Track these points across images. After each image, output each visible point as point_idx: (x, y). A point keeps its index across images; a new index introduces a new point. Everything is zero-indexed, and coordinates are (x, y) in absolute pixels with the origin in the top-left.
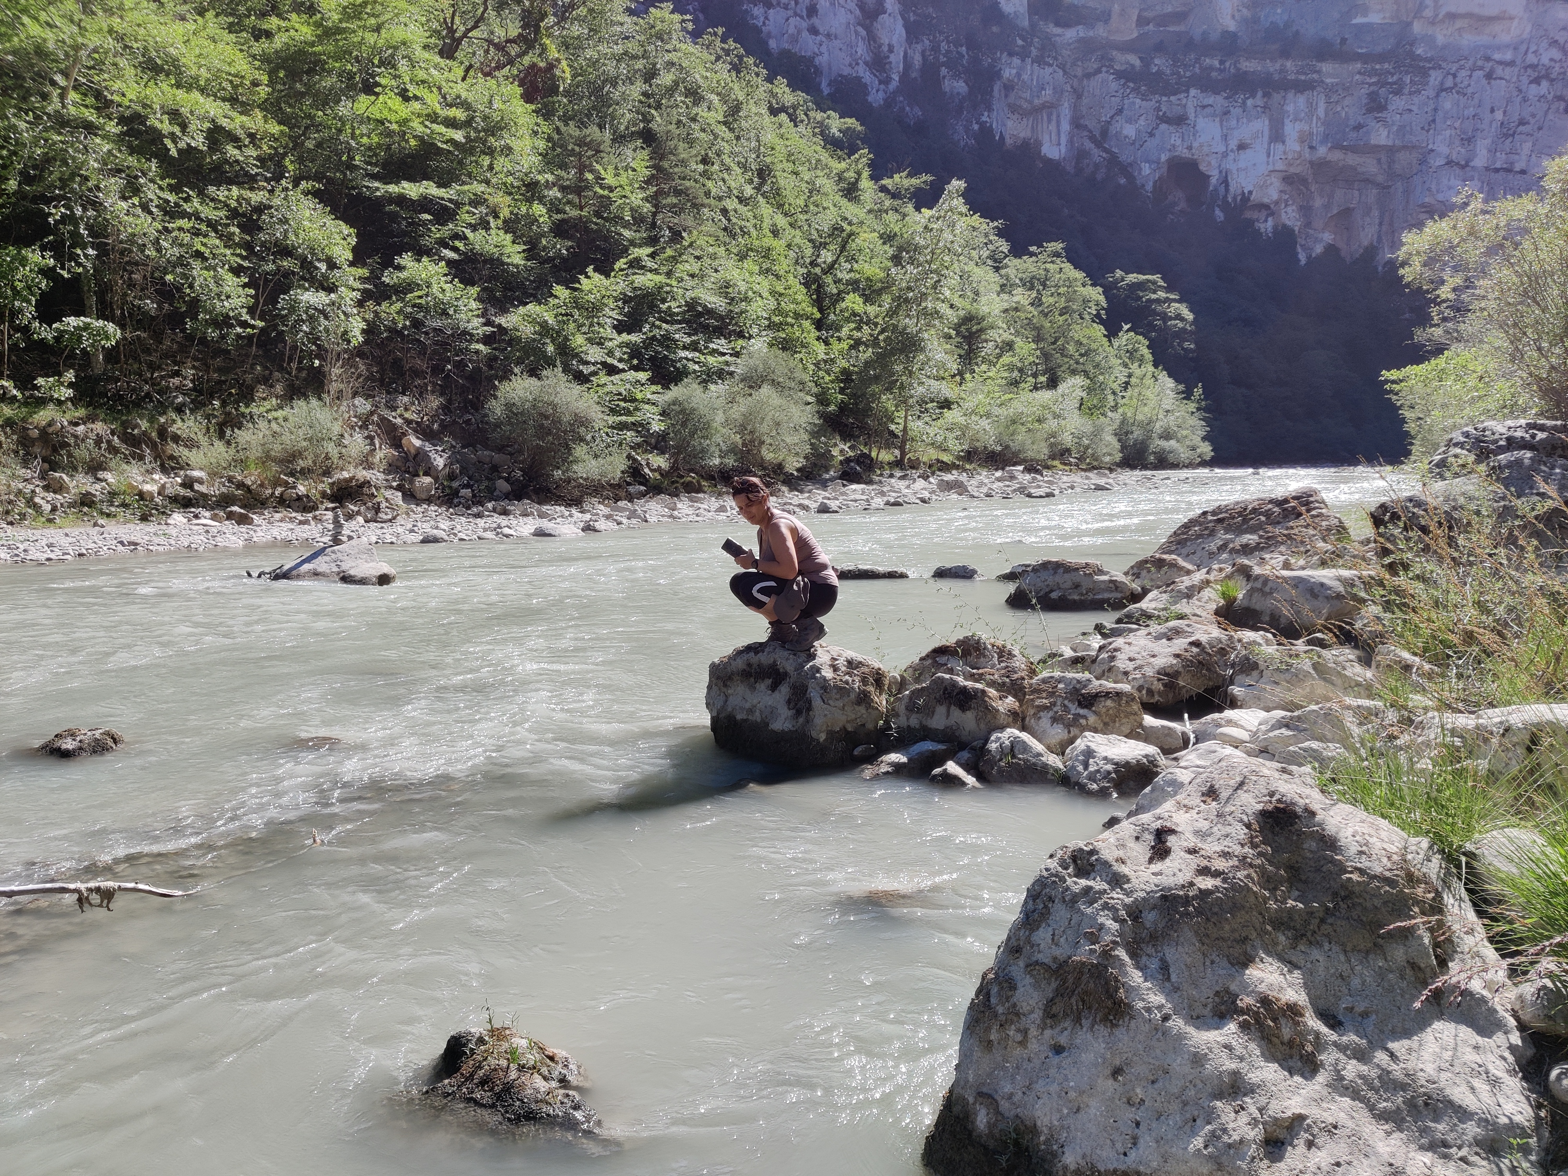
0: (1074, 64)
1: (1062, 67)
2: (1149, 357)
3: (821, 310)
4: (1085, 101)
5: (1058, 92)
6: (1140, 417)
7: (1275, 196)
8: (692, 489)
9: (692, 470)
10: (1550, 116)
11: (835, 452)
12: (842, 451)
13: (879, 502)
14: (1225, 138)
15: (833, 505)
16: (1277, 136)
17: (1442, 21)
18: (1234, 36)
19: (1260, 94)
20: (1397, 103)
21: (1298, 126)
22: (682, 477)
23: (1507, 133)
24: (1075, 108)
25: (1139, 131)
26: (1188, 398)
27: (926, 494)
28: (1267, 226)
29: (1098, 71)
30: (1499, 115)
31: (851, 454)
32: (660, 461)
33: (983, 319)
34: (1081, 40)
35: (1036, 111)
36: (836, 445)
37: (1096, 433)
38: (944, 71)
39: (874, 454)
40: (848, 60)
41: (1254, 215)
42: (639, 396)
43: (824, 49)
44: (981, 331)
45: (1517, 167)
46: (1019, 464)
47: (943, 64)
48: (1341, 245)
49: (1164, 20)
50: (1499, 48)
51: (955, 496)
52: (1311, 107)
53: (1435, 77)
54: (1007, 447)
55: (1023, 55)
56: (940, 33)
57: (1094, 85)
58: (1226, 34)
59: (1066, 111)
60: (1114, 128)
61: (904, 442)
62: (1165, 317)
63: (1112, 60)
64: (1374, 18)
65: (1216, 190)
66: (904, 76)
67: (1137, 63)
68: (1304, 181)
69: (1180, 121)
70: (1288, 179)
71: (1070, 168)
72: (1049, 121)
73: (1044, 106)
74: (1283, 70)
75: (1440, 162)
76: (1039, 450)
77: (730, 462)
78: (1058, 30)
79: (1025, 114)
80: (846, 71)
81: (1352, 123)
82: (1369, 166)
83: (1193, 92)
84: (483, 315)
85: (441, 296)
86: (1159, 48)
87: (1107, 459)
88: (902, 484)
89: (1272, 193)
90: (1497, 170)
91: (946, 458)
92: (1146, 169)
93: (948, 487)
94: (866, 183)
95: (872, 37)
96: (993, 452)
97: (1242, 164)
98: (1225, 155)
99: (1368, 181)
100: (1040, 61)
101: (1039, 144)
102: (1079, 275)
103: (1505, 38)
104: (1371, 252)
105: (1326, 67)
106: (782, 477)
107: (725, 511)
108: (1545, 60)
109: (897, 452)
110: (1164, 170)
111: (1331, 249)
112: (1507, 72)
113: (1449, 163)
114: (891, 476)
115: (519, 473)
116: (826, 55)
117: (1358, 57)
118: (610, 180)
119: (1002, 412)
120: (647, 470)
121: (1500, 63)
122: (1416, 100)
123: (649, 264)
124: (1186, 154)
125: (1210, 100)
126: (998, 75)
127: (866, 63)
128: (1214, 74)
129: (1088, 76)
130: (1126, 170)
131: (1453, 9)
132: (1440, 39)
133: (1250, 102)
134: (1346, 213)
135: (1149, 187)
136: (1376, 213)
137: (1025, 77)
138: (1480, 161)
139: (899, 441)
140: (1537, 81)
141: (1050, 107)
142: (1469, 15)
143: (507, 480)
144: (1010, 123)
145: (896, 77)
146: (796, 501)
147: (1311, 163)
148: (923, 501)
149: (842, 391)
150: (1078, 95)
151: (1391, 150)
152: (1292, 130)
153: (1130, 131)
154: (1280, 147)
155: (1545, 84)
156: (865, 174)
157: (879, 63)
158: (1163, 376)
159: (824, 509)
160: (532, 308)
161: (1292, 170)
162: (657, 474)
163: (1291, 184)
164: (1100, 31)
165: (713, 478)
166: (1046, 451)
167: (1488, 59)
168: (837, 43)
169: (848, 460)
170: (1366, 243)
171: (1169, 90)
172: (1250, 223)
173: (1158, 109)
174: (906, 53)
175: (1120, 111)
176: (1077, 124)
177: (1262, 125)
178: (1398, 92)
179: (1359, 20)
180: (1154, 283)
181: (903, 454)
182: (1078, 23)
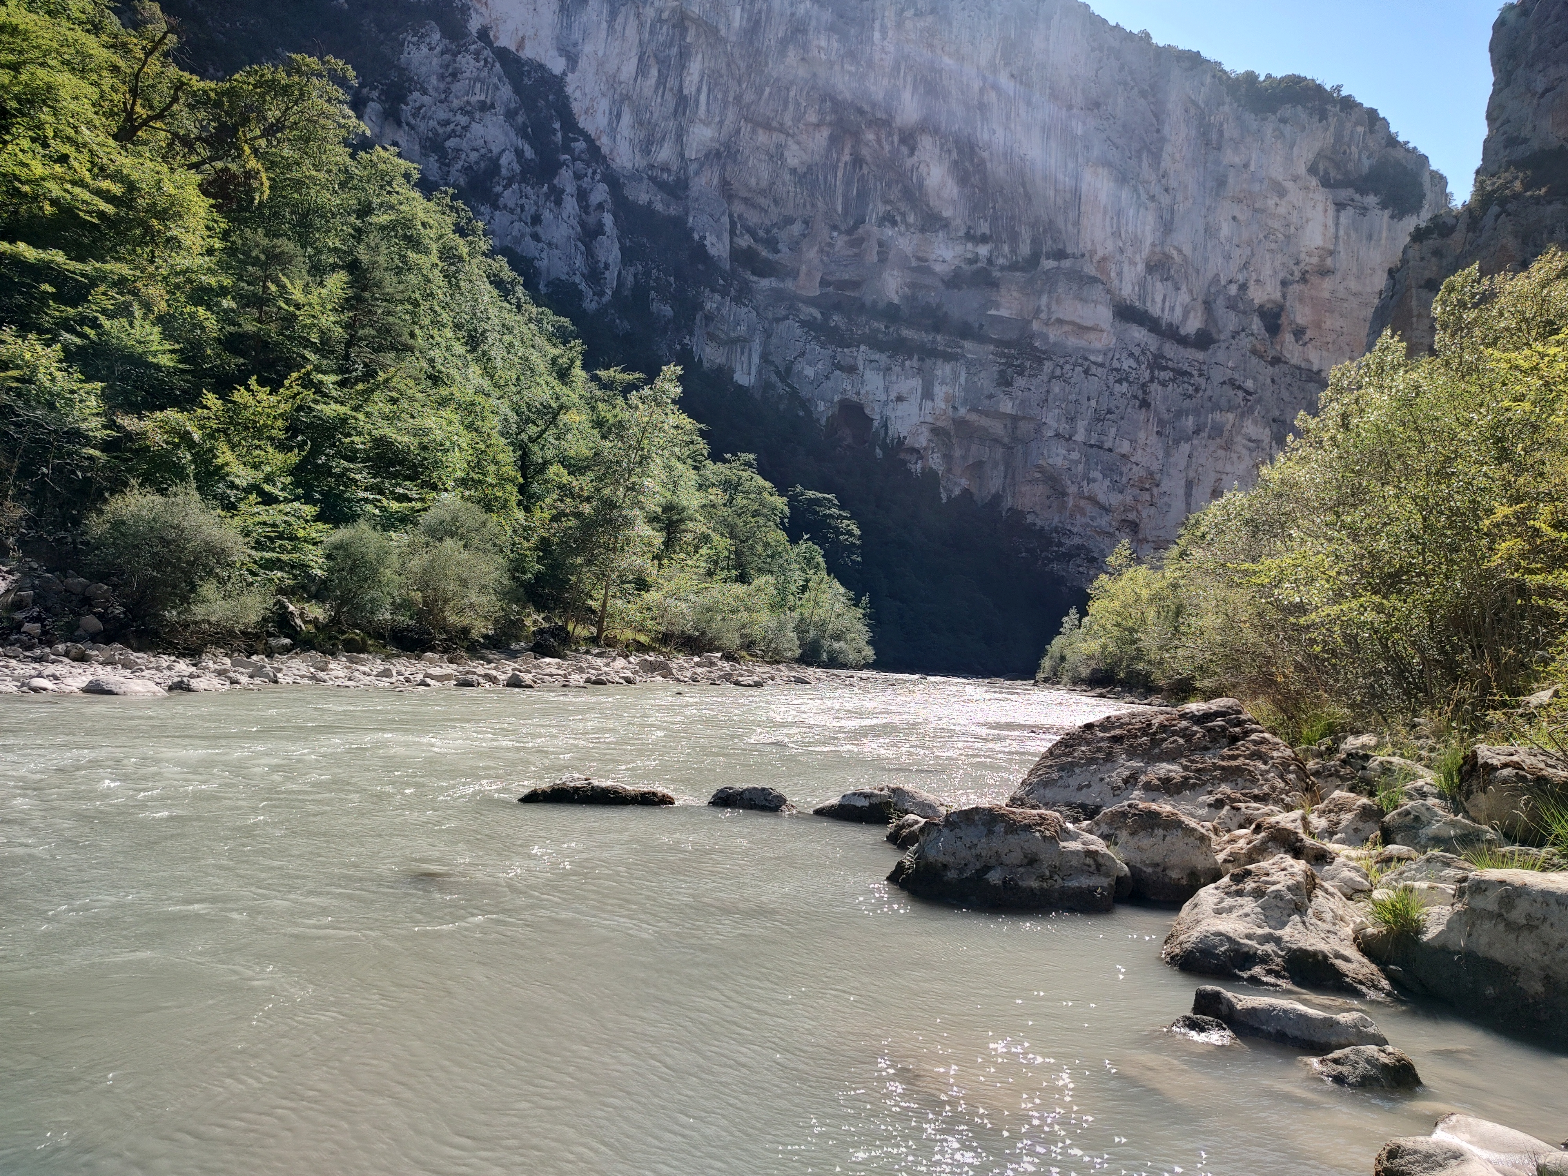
0: (766, 308)
1: (756, 309)
2: (823, 565)
3: (524, 476)
4: (774, 341)
5: (751, 329)
6: (816, 618)
7: (924, 444)
8: (354, 648)
9: (356, 626)
10: (1129, 410)
11: (528, 622)
12: (535, 622)
13: (576, 678)
14: (887, 389)
15: (527, 678)
16: (928, 394)
17: (1053, 324)
18: (897, 307)
19: (916, 357)
20: (1020, 382)
21: (945, 388)
22: (343, 633)
23: (1099, 418)
24: (765, 345)
25: (816, 373)
26: (856, 605)
27: (629, 674)
28: (917, 467)
29: (786, 318)
30: (1093, 403)
31: (546, 625)
32: (317, 612)
33: (684, 509)
34: (772, 289)
35: (733, 342)
36: (529, 615)
37: (780, 628)
38: (653, 294)
39: (570, 627)
40: (566, 269)
41: (907, 457)
42: (301, 533)
43: (544, 255)
44: (681, 521)
45: (1106, 446)
46: (718, 650)
47: (653, 288)
48: (974, 490)
49: (843, 285)
50: (1093, 352)
51: (659, 678)
52: (956, 376)
53: (1048, 366)
54: (703, 633)
55: (724, 293)
56: (653, 261)
57: (783, 327)
58: (890, 304)
59: (757, 346)
60: (797, 367)
61: (602, 619)
62: (837, 531)
63: (798, 310)
64: (1004, 313)
65: (877, 431)
66: (617, 292)
67: (819, 316)
68: (946, 433)
69: (851, 369)
70: (936, 431)
71: (758, 396)
72: (742, 353)
73: (738, 340)
74: (933, 342)
75: (1051, 433)
76: (732, 640)
77: (404, 620)
78: (755, 278)
79: (721, 344)
80: (564, 277)
81: (986, 392)
82: (997, 428)
83: (863, 348)
84: (104, 414)
85: (48, 384)
86: (837, 307)
87: (789, 654)
88: (600, 662)
89: (922, 441)
90: (1092, 446)
91: (643, 639)
92: (821, 406)
93: (651, 668)
94: (579, 373)
95: (590, 253)
96: (690, 637)
97: (899, 413)
98: (886, 403)
99: (996, 441)
100: (737, 300)
101: (732, 371)
102: (768, 484)
103: (1098, 345)
104: (997, 498)
105: (968, 345)
106: (466, 643)
107: (390, 676)
108: (1125, 367)
109: (594, 630)
110: (836, 409)
111: (966, 492)
112: (1099, 371)
113: (1057, 435)
114: (588, 652)
115: (119, 610)
116: (546, 262)
117: (991, 341)
118: (298, 295)
119: (699, 600)
120: (299, 621)
121: (1094, 363)
122: (1034, 381)
123: (334, 393)
124: (855, 398)
125: (876, 357)
126: (701, 306)
127: (583, 275)
128: (880, 336)
129: (778, 320)
130: (805, 404)
131: (1061, 316)
132: (1052, 338)
133: (907, 363)
134: (979, 465)
135: (823, 421)
136: (1002, 468)
137: (724, 312)
138: (1080, 437)
139: (597, 618)
140: (1119, 381)
141: (744, 341)
142: (1072, 323)
143: (100, 616)
144: (708, 349)
145: (609, 292)
146: (480, 670)
147: (953, 419)
148: (629, 681)
149: (539, 560)
150: (768, 334)
151: (1015, 419)
152: (940, 391)
153: (809, 372)
154: (929, 403)
155: (1125, 384)
156: (578, 363)
157: (595, 276)
158: (836, 584)
159: (515, 683)
160: (172, 414)
161: (939, 424)
162: (311, 627)
163: (937, 435)
164: (789, 285)
165: (382, 637)
166: (738, 641)
167: (1086, 359)
168: (557, 252)
169: (541, 632)
170: (993, 491)
171: (843, 343)
172: (904, 462)
173: (834, 357)
174: (620, 273)
175: (802, 354)
176: (765, 358)
177: (916, 383)
178: (1021, 374)
179: (992, 312)
180: (830, 501)
181: (600, 630)
182: (770, 276)
